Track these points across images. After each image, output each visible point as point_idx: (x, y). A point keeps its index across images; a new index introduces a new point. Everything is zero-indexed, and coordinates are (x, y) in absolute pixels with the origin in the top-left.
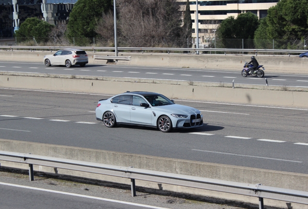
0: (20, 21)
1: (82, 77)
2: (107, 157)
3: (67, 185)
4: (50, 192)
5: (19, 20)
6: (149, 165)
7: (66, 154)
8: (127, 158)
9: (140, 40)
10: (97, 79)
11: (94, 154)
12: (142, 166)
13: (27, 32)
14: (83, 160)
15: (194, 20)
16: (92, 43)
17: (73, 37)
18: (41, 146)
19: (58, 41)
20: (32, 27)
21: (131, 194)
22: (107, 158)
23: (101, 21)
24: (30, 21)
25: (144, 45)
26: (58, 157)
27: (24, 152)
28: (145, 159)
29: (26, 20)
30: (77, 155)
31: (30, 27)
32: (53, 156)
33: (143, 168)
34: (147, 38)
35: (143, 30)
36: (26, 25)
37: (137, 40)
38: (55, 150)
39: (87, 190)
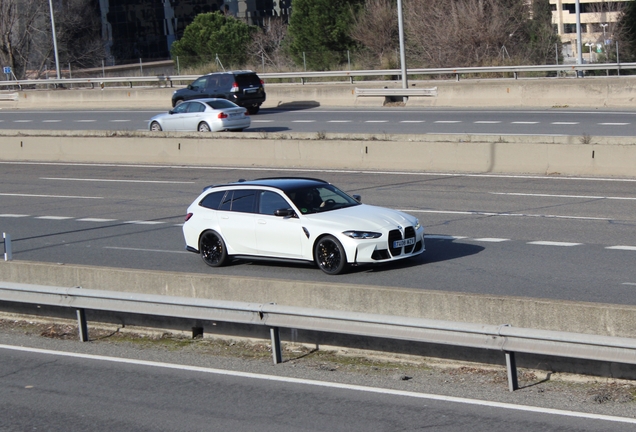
0: (179, 21)
1: (342, 136)
2: (446, 305)
3: (359, 371)
4: (324, 387)
5: (176, 20)
6: (542, 321)
7: (351, 301)
8: (492, 305)
9: (450, 52)
10: (374, 139)
11: (415, 300)
12: (527, 323)
13: (199, 44)
14: (391, 313)
15: (555, 5)
16: (343, 61)
17: (301, 51)
18: (294, 287)
19: (267, 62)
20: (210, 33)
21: (507, 385)
22: (445, 307)
23: (362, 13)
24: (205, 19)
25: (461, 62)
26: (333, 308)
27: (255, 300)
28: (534, 306)
29: (196, 18)
30: (377, 302)
31: (205, 34)
32: (321, 307)
33: (530, 326)
34: (466, 46)
35: (457, 28)
36: (198, 29)
37: (444, 53)
38: (326, 294)
39: (406, 379)
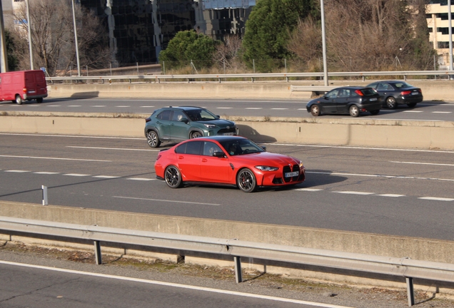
0: (164, 36)
1: (282, 119)
2: (362, 243)
3: (298, 289)
4: (273, 300)
5: (162, 35)
6: (433, 255)
7: (292, 239)
8: (395, 243)
9: (358, 60)
10: (305, 122)
11: (340, 239)
12: (422, 256)
13: (179, 53)
14: (322, 248)
15: (432, 28)
16: (281, 66)
17: (252, 58)
18: (251, 227)
19: (227, 66)
20: (187, 45)
21: (407, 302)
22: (362, 244)
23: (295, 32)
24: (183, 36)
25: (366, 68)
26: (279, 243)
27: (222, 237)
28: (427, 244)
29: (177, 34)
30: (311, 240)
31: (183, 46)
32: (270, 242)
33: (423, 259)
34: (369, 57)
35: (363, 44)
36: (178, 42)
37: (354, 61)
38: (274, 233)
39: (333, 295)
